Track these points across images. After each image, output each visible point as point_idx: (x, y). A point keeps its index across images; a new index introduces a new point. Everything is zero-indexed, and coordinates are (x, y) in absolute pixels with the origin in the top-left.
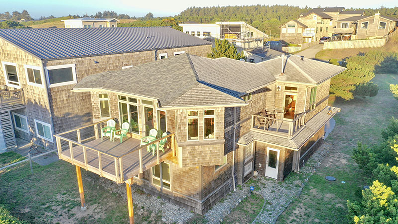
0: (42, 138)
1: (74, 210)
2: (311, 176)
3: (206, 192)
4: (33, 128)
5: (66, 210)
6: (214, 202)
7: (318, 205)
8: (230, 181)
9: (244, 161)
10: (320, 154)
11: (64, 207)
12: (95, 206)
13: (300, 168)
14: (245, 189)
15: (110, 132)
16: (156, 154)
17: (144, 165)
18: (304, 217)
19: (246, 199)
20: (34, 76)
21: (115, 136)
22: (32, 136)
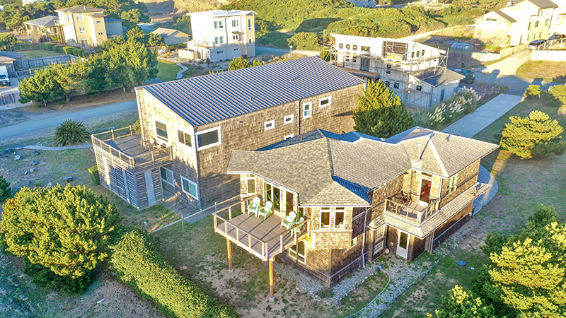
0: (187, 193)
1: (223, 272)
2: (443, 259)
3: (335, 269)
4: (179, 182)
5: (216, 271)
6: (342, 278)
7: (438, 290)
8: (359, 259)
9: (374, 241)
10: (461, 233)
11: (214, 269)
12: (240, 269)
13: (434, 248)
14: (374, 267)
15: (255, 208)
16: (294, 235)
17: (284, 246)
18: (421, 299)
19: (372, 277)
20: (184, 138)
21: (260, 213)
22: (177, 190)
